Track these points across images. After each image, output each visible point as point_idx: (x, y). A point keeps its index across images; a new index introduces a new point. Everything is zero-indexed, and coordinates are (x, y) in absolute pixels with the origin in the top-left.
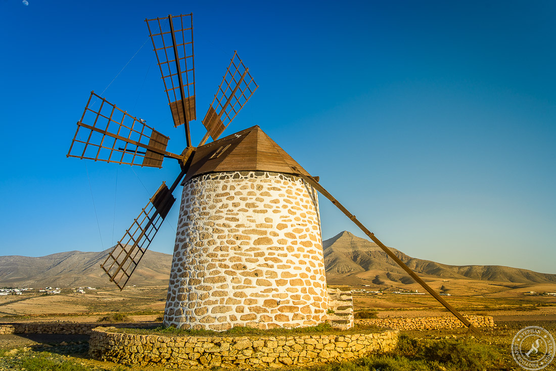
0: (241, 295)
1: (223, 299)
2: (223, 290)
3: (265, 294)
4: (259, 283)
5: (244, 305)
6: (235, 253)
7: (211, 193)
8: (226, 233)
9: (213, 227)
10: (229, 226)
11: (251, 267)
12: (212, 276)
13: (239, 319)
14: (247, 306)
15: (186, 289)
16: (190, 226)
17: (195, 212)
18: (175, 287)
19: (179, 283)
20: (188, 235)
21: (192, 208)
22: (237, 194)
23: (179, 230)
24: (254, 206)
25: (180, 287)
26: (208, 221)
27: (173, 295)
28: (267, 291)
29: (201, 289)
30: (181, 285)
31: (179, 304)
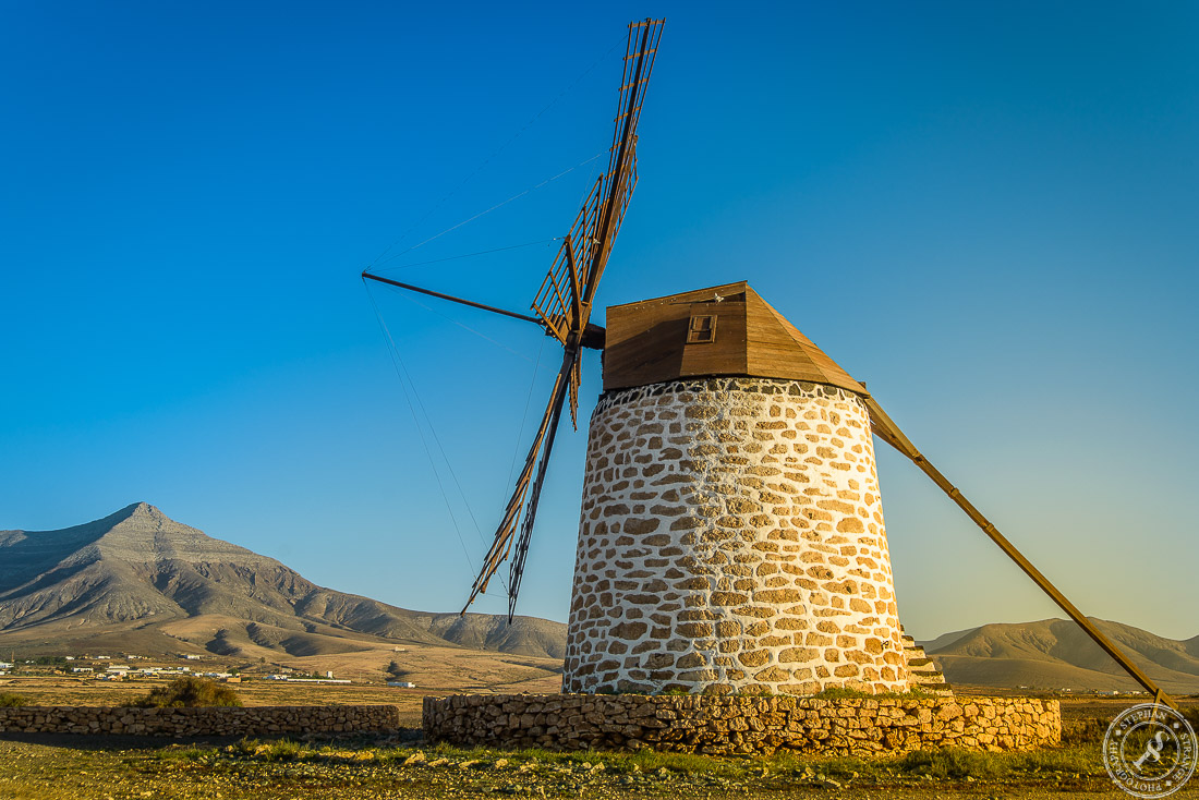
0: (830, 627)
1: (800, 635)
2: (797, 617)
3: (865, 627)
4: (856, 606)
5: (838, 648)
6: (810, 546)
7: (747, 418)
8: (789, 504)
9: (761, 490)
10: (793, 491)
11: (840, 573)
12: (771, 588)
13: (832, 674)
14: (842, 650)
15: (707, 614)
16: (695, 483)
17: (707, 454)
18: (664, 608)
19: (681, 601)
20: (692, 501)
21: (695, 444)
22: (801, 426)
23: (647, 488)
24: (829, 454)
25: (683, 608)
26: (745, 476)
27: (659, 626)
28: (867, 621)
29: (748, 614)
30: (687, 605)
31: (688, 643)
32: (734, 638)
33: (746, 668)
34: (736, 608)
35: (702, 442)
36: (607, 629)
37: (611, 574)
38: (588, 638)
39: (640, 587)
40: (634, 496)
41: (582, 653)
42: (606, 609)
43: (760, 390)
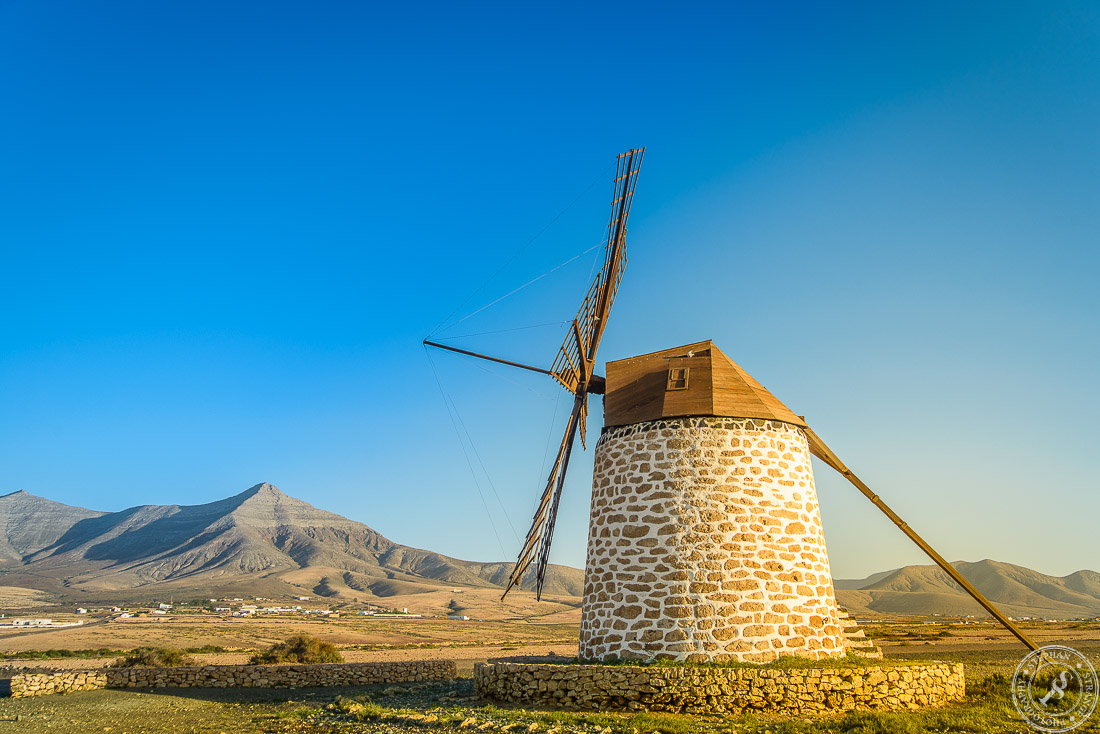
0: (782, 609)
1: (759, 614)
2: (756, 601)
3: (809, 607)
4: (802, 591)
5: (789, 625)
6: (765, 545)
7: (714, 449)
8: (748, 514)
9: (726, 504)
10: (751, 504)
11: (788, 566)
12: (736, 579)
13: (785, 645)
14: (791, 626)
15: (687, 599)
16: (675, 499)
17: (684, 476)
18: (655, 595)
19: (667, 589)
20: (673, 512)
21: (674, 469)
22: (754, 453)
23: (639, 503)
24: (778, 474)
25: (669, 595)
26: (714, 493)
27: (651, 609)
28: (810, 603)
29: (719, 599)
30: (672, 593)
31: (674, 622)
32: (708, 618)
33: (718, 642)
34: (709, 595)
35: (680, 467)
36: (612, 610)
37: (613, 568)
38: (597, 617)
39: (636, 578)
40: (629, 509)
41: (593, 628)
42: (611, 594)
43: (723, 426)
